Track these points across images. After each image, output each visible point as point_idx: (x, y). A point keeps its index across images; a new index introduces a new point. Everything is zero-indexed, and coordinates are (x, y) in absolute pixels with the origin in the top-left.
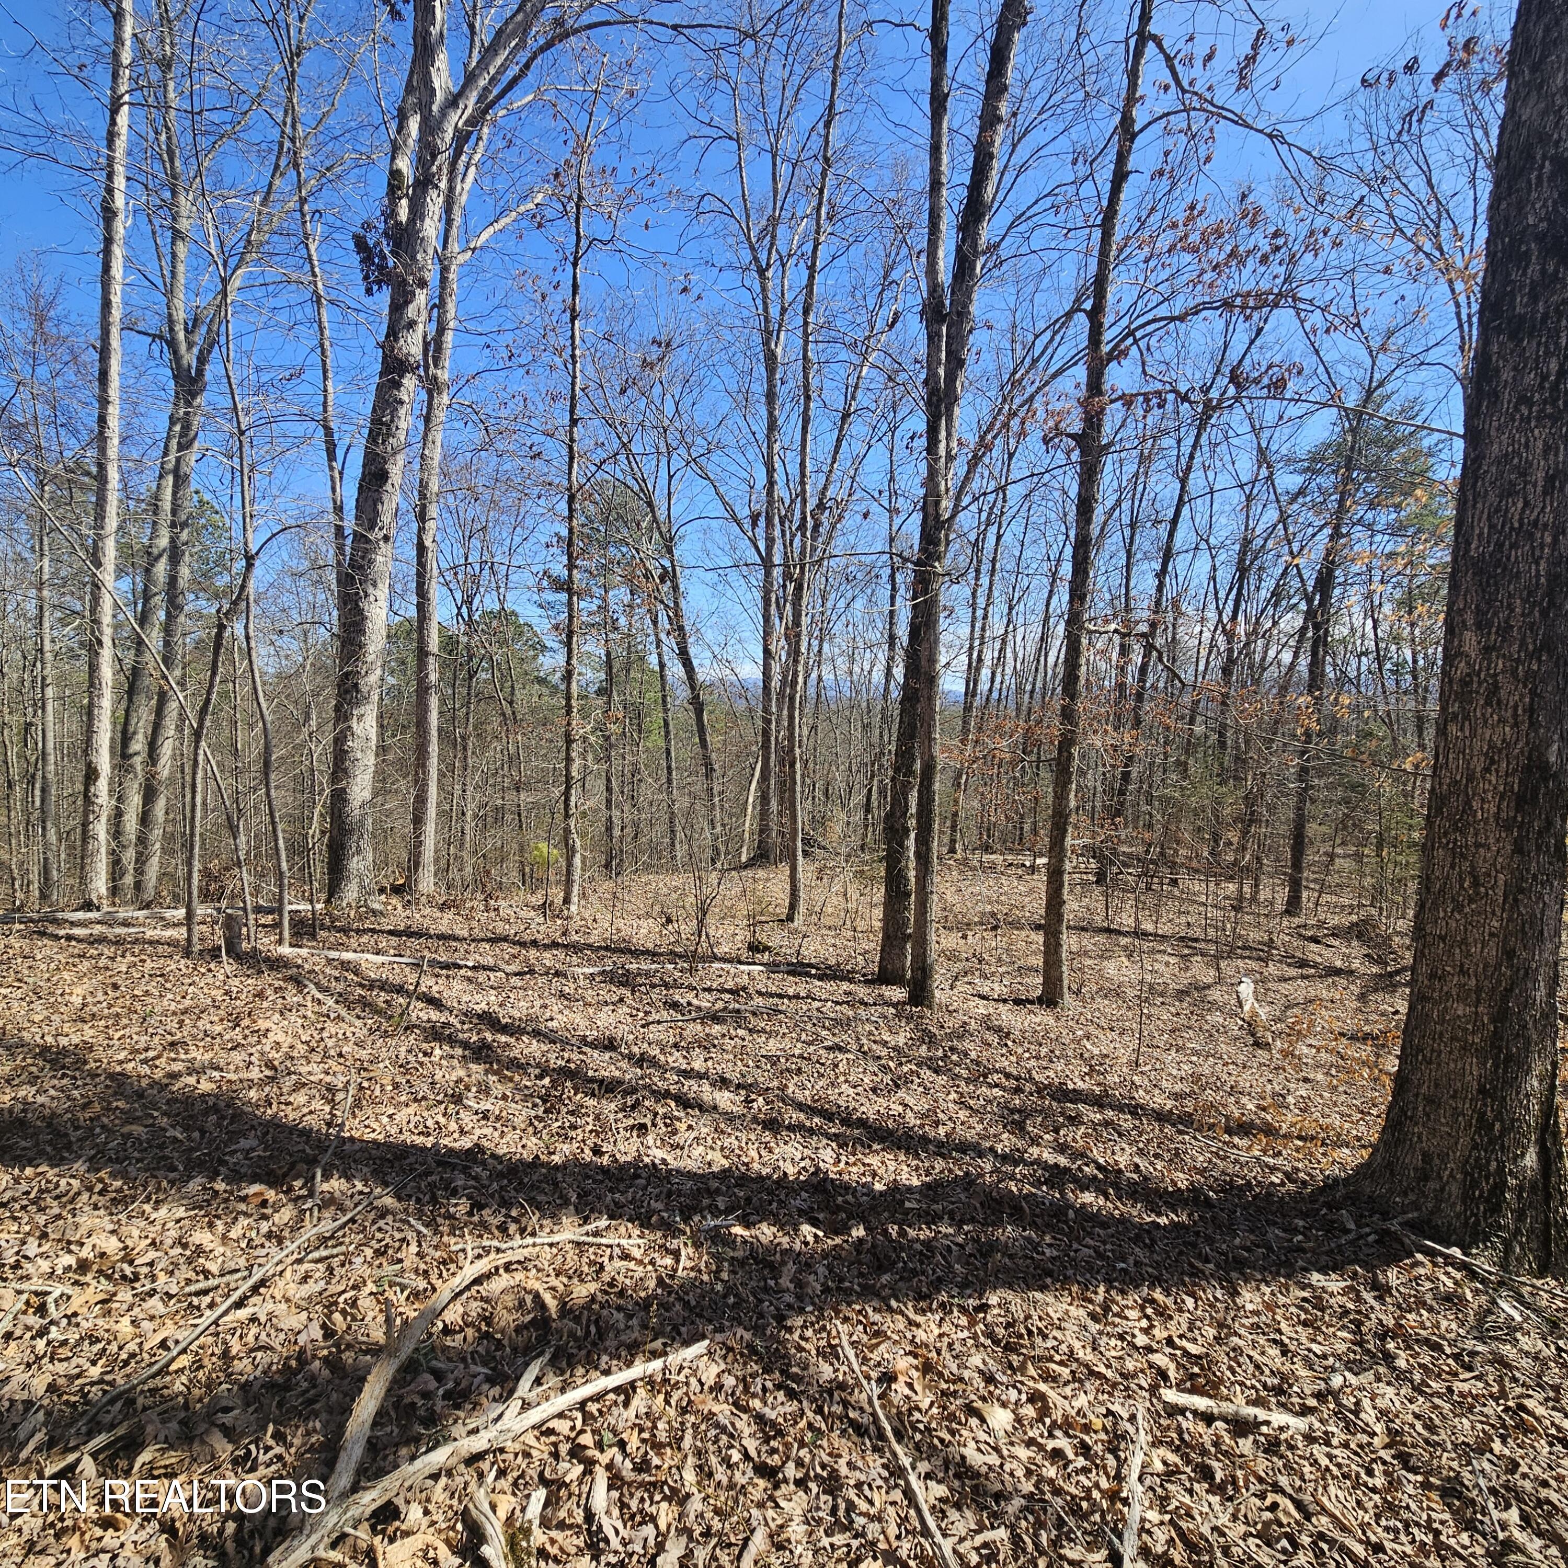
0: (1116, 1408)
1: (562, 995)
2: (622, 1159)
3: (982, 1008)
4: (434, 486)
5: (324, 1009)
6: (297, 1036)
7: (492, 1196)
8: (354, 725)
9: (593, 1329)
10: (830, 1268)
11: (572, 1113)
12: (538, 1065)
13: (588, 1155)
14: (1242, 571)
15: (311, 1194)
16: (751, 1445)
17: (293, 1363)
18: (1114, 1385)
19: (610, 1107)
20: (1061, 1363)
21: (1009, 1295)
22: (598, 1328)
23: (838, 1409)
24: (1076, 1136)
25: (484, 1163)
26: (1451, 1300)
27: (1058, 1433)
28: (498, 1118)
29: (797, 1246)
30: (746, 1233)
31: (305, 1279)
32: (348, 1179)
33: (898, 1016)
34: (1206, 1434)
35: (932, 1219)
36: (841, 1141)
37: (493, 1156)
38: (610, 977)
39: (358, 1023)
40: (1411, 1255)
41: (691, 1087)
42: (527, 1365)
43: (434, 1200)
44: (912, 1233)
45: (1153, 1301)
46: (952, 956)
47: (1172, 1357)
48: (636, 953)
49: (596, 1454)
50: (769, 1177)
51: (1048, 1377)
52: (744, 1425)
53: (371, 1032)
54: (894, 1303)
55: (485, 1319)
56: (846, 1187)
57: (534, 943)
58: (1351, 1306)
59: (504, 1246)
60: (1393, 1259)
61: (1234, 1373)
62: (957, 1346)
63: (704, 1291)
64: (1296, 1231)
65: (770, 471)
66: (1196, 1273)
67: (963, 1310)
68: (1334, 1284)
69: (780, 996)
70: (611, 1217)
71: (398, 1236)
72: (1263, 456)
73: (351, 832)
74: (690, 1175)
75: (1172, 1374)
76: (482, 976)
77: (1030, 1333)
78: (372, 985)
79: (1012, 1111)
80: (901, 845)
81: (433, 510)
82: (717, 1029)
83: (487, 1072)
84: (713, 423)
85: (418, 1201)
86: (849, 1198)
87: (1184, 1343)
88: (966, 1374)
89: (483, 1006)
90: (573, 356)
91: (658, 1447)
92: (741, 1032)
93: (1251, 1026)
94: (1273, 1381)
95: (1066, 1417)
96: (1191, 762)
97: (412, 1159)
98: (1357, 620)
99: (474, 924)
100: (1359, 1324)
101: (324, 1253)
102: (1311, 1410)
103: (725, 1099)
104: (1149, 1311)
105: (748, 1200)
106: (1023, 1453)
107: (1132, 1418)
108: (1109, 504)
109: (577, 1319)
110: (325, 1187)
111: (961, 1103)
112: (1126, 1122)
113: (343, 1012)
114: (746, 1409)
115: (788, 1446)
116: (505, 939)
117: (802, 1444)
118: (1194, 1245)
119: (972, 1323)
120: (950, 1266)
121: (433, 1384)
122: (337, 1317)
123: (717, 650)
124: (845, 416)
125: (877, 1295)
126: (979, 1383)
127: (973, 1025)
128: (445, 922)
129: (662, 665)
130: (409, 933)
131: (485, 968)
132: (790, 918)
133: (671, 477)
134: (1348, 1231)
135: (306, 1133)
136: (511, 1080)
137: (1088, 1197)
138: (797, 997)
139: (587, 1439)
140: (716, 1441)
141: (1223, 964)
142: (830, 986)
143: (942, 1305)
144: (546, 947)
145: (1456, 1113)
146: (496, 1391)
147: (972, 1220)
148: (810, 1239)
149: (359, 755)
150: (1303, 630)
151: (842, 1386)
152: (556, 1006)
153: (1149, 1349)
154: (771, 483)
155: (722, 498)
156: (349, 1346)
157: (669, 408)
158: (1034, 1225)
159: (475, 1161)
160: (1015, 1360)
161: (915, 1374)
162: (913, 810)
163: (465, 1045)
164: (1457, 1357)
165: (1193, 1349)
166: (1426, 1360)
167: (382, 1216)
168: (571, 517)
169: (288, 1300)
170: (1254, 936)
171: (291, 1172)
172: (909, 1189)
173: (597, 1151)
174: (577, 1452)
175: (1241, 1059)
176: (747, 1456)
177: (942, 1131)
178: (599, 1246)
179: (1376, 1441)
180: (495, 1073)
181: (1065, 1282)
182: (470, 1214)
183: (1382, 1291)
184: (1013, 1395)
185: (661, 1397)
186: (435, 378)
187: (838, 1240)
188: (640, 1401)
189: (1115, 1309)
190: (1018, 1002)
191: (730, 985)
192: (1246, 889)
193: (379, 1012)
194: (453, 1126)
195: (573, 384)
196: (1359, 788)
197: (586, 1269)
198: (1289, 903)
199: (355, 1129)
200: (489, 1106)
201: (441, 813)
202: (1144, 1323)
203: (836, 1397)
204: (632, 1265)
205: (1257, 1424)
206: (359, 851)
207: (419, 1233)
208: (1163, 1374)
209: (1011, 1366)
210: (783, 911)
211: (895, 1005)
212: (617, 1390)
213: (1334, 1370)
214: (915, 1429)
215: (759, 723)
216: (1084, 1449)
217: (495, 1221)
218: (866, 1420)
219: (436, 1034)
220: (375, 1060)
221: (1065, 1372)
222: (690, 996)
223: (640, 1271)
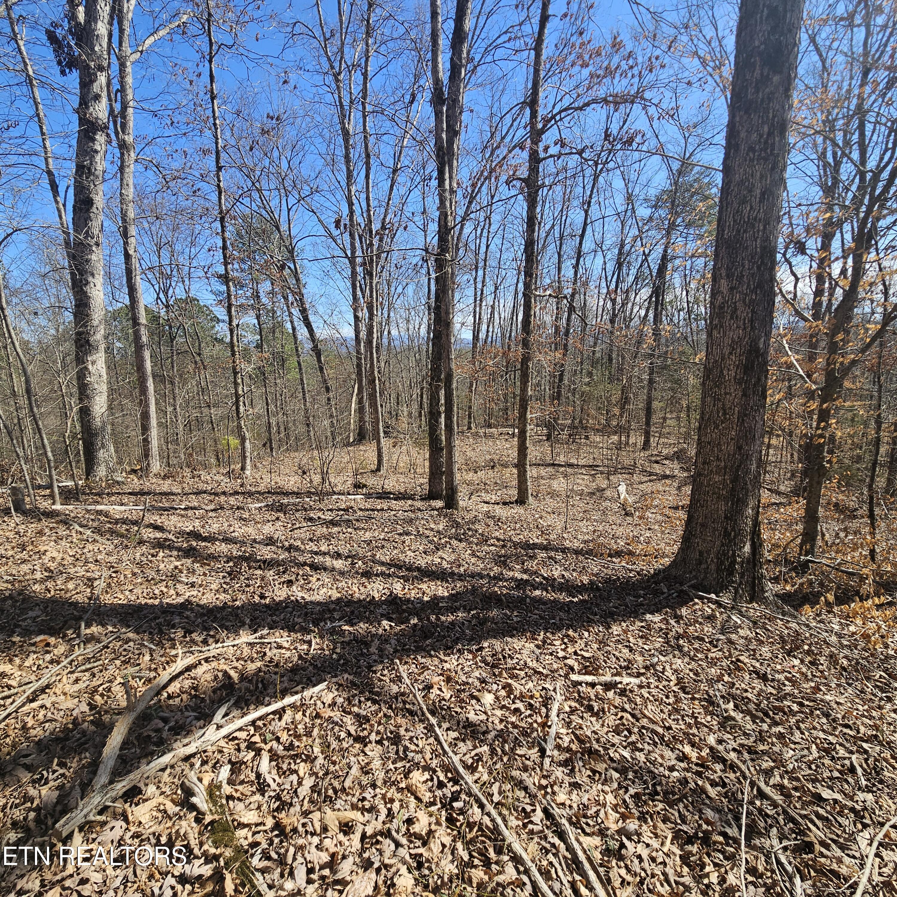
0: (547, 686)
1: (241, 519)
2: (277, 599)
3: (486, 508)
4: (131, 214)
5: (85, 537)
6: (65, 552)
7: (198, 626)
8: (90, 367)
9: (260, 685)
10: (398, 640)
11: (248, 579)
12: (226, 556)
13: (257, 599)
14: (620, 265)
15: (79, 636)
16: (352, 730)
17: (71, 726)
18: (547, 676)
19: (270, 574)
20: (520, 669)
21: (494, 641)
22: (263, 684)
23: (400, 705)
24: (532, 565)
25: (192, 610)
26: (711, 618)
27: (517, 701)
28: (201, 586)
29: (380, 631)
30: (351, 629)
31: (77, 681)
32: (103, 626)
33: (439, 515)
34: (592, 693)
35: (453, 610)
36: (406, 579)
37: (198, 605)
38: (270, 508)
39: (109, 543)
40: (692, 600)
41: (318, 559)
42: (219, 707)
43: (161, 632)
44: (443, 618)
45: (568, 636)
46: (469, 484)
47: (576, 660)
48: (286, 494)
49: (263, 745)
50: (364, 600)
51: (514, 677)
52: (348, 720)
53: (116, 547)
54: (433, 653)
55: (193, 688)
56: (408, 600)
57: (224, 493)
58: (664, 627)
59: (204, 649)
60: (684, 603)
61: (606, 662)
62: (466, 669)
63: (324, 659)
64: (640, 596)
65: (351, 204)
66: (590, 621)
67: (470, 651)
68: (657, 618)
69: (373, 510)
70: (270, 628)
71: (137, 652)
72: (629, 198)
73: (96, 435)
74: (319, 603)
75: (576, 667)
76: (190, 513)
77: (504, 657)
78: (117, 522)
79: (500, 557)
80: (437, 421)
81: (133, 230)
82: (335, 529)
83: (193, 562)
84: (313, 175)
85: (150, 633)
86: (410, 606)
87: (582, 653)
88: (470, 680)
89: (191, 528)
90: (215, 124)
91: (298, 737)
92: (349, 530)
93: (623, 506)
94: (624, 664)
95: (521, 693)
96: (594, 372)
97: (145, 612)
98: (678, 291)
99: (185, 485)
100: (666, 634)
101: (88, 666)
102: (643, 674)
103: (339, 564)
104: (566, 640)
105: (352, 612)
106: (499, 713)
107: (555, 690)
108: (548, 227)
109: (250, 681)
110: (88, 631)
111: (473, 555)
112: (559, 556)
113: (98, 538)
114: (349, 713)
115: (372, 726)
116: (205, 492)
117: (379, 724)
118: (590, 609)
119: (475, 657)
120: (463, 632)
121: (161, 724)
122: (98, 698)
123: (326, 317)
124: (395, 171)
125: (424, 650)
126: (477, 683)
127: (480, 516)
128: (166, 486)
129: (294, 329)
130: (142, 493)
131: (192, 508)
132: (378, 469)
133: (289, 210)
134: (663, 593)
135: (75, 605)
136: (209, 565)
137: (537, 593)
138: (382, 510)
139: (257, 739)
140: (333, 729)
141: (611, 478)
142: (401, 503)
143: (459, 651)
144: (231, 494)
145: (714, 530)
146: (202, 722)
147: (476, 608)
148: (387, 627)
149: (96, 386)
150: (651, 297)
151: (403, 694)
152: (236, 525)
153: (565, 658)
154: (352, 212)
155: (323, 224)
156: (106, 712)
157: (284, 165)
158: (508, 607)
159: (187, 609)
160: (497, 671)
161: (442, 683)
162: (443, 401)
163: (179, 549)
164: (711, 643)
165: (586, 655)
166: (696, 646)
167: (127, 643)
168: (223, 231)
169: (65, 694)
170: (627, 462)
171: (65, 625)
172: (443, 598)
173: (262, 597)
174: (251, 746)
175: (618, 522)
176: (349, 734)
177: (462, 569)
178: (263, 643)
179: (672, 684)
180: (198, 562)
181: (523, 633)
182: (184, 636)
183: (678, 618)
184: (495, 687)
185: (301, 713)
186: (124, 141)
187: (403, 627)
188: (287, 717)
189: (549, 641)
190: (505, 504)
191: (343, 506)
192: (623, 438)
193: (122, 536)
194: (172, 592)
195: (217, 143)
196: (678, 382)
197: (255, 656)
198: (644, 444)
199: (108, 599)
200: (194, 580)
201: (160, 424)
202: (563, 646)
203: (399, 699)
204: (283, 651)
205: (616, 684)
206: (103, 446)
207: (150, 649)
208: (572, 669)
209: (494, 674)
210: (374, 467)
211: (437, 510)
212: (274, 713)
213: (654, 655)
214: (442, 709)
215: (354, 359)
216: (531, 706)
217: (199, 639)
218: (415, 708)
219: (160, 545)
220: (120, 561)
221: (522, 673)
222: (320, 514)
223: (288, 654)
